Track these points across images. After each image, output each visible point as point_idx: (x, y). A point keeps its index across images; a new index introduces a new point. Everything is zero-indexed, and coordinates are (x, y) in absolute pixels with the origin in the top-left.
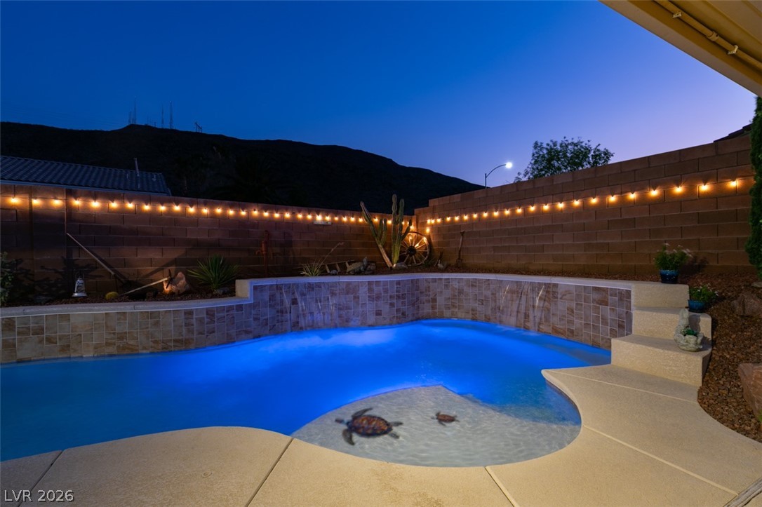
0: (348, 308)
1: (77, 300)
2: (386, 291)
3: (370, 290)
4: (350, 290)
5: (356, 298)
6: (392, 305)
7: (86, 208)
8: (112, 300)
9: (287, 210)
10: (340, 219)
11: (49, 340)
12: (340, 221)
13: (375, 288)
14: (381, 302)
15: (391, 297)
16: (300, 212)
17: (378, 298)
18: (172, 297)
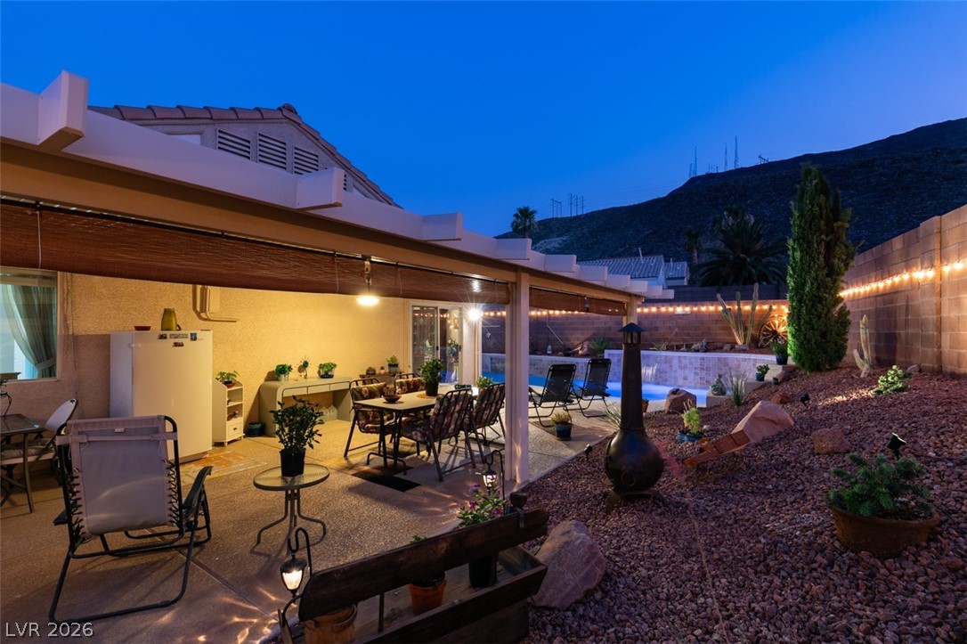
0: (666, 372)
1: (549, 355)
2: (691, 364)
3: (680, 362)
4: (667, 360)
5: (671, 366)
6: (696, 374)
7: (554, 314)
8: (561, 356)
9: (653, 306)
10: (699, 309)
11: (537, 369)
12: (699, 311)
13: (683, 361)
14: (687, 372)
15: (695, 368)
16: (663, 306)
17: (685, 368)
18: (582, 356)
